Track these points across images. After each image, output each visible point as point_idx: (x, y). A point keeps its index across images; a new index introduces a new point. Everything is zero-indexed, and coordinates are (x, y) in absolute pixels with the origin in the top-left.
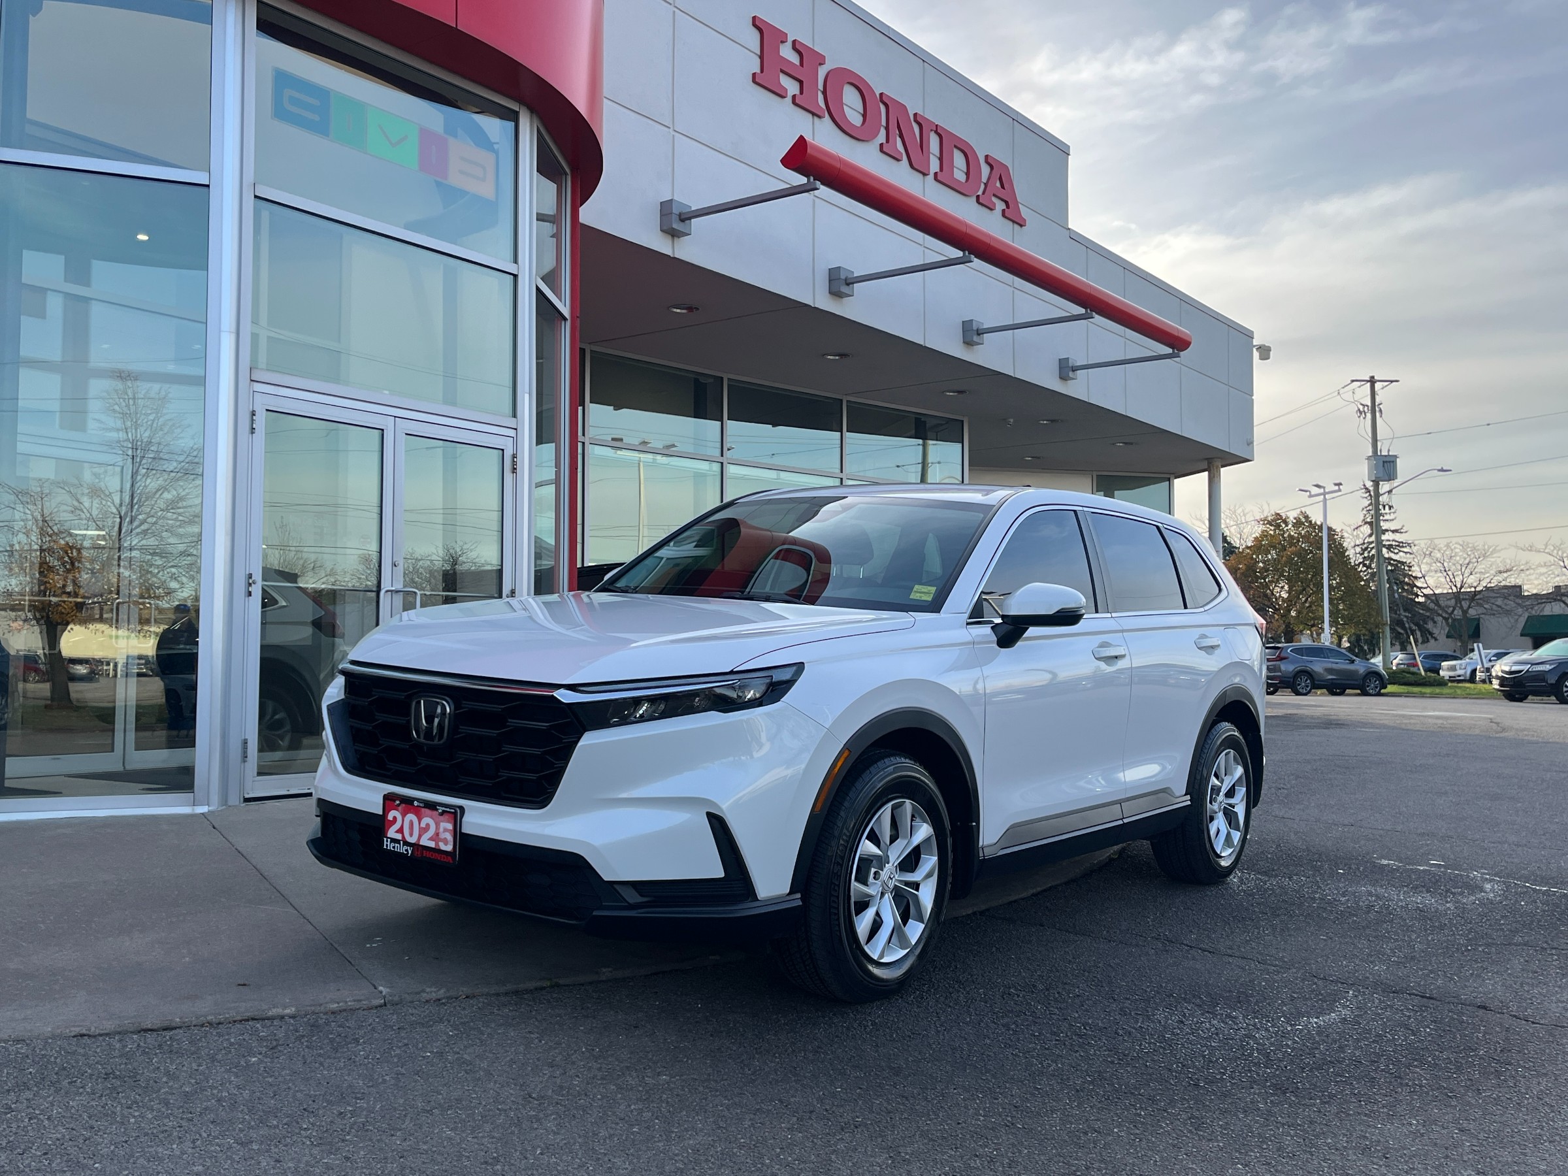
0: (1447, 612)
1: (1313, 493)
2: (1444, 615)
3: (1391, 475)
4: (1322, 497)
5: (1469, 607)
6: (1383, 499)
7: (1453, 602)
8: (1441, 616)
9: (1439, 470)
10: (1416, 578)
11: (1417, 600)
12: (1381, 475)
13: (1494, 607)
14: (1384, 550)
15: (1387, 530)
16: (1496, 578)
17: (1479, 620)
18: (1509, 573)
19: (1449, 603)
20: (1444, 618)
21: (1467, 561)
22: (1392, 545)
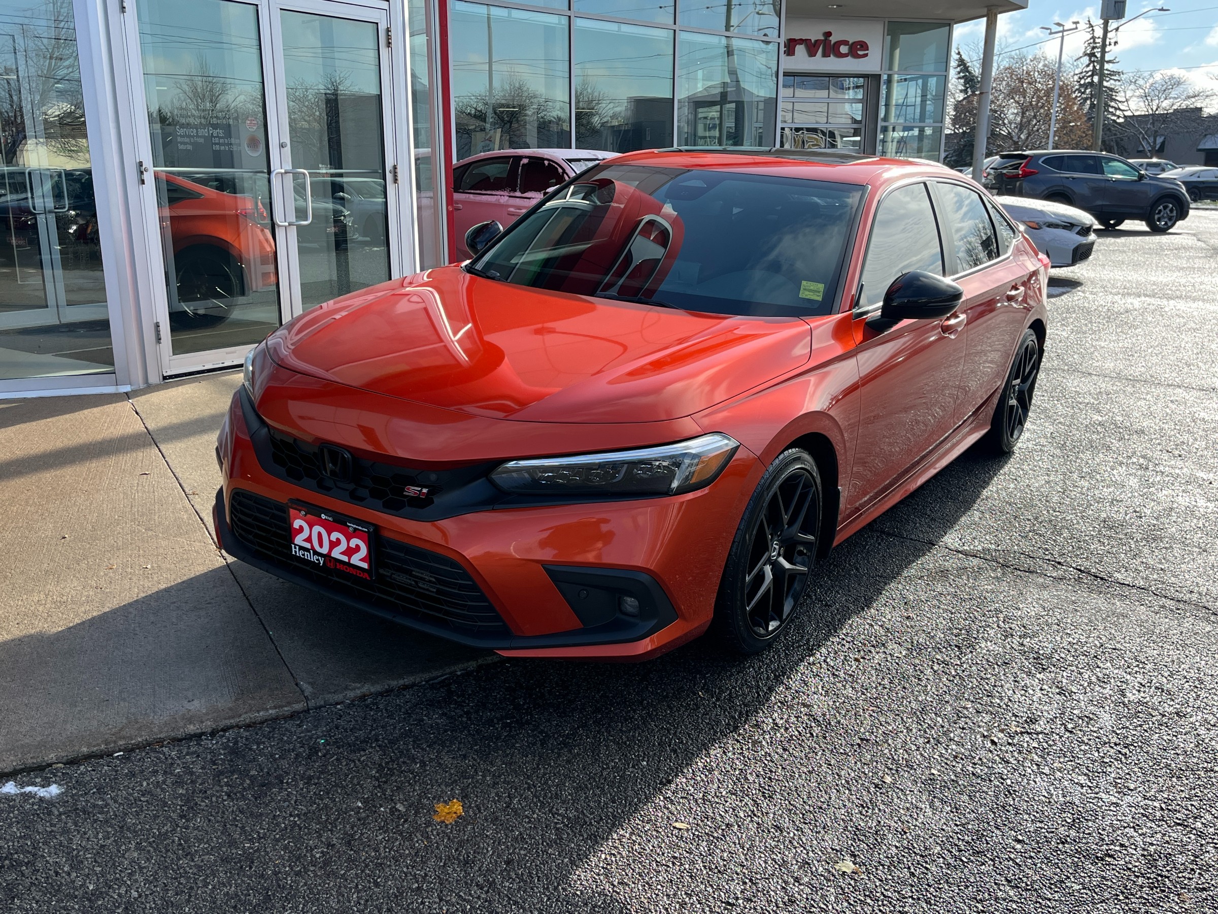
1: (1053, 31)
3: (1120, 14)
4: (1060, 34)
5: (1160, 127)
6: (1109, 35)
9: (1160, 10)
10: (1120, 102)
11: (1118, 121)
12: (1110, 14)
16: (1185, 102)
17: (1166, 136)
18: (1196, 98)
21: (1164, 88)
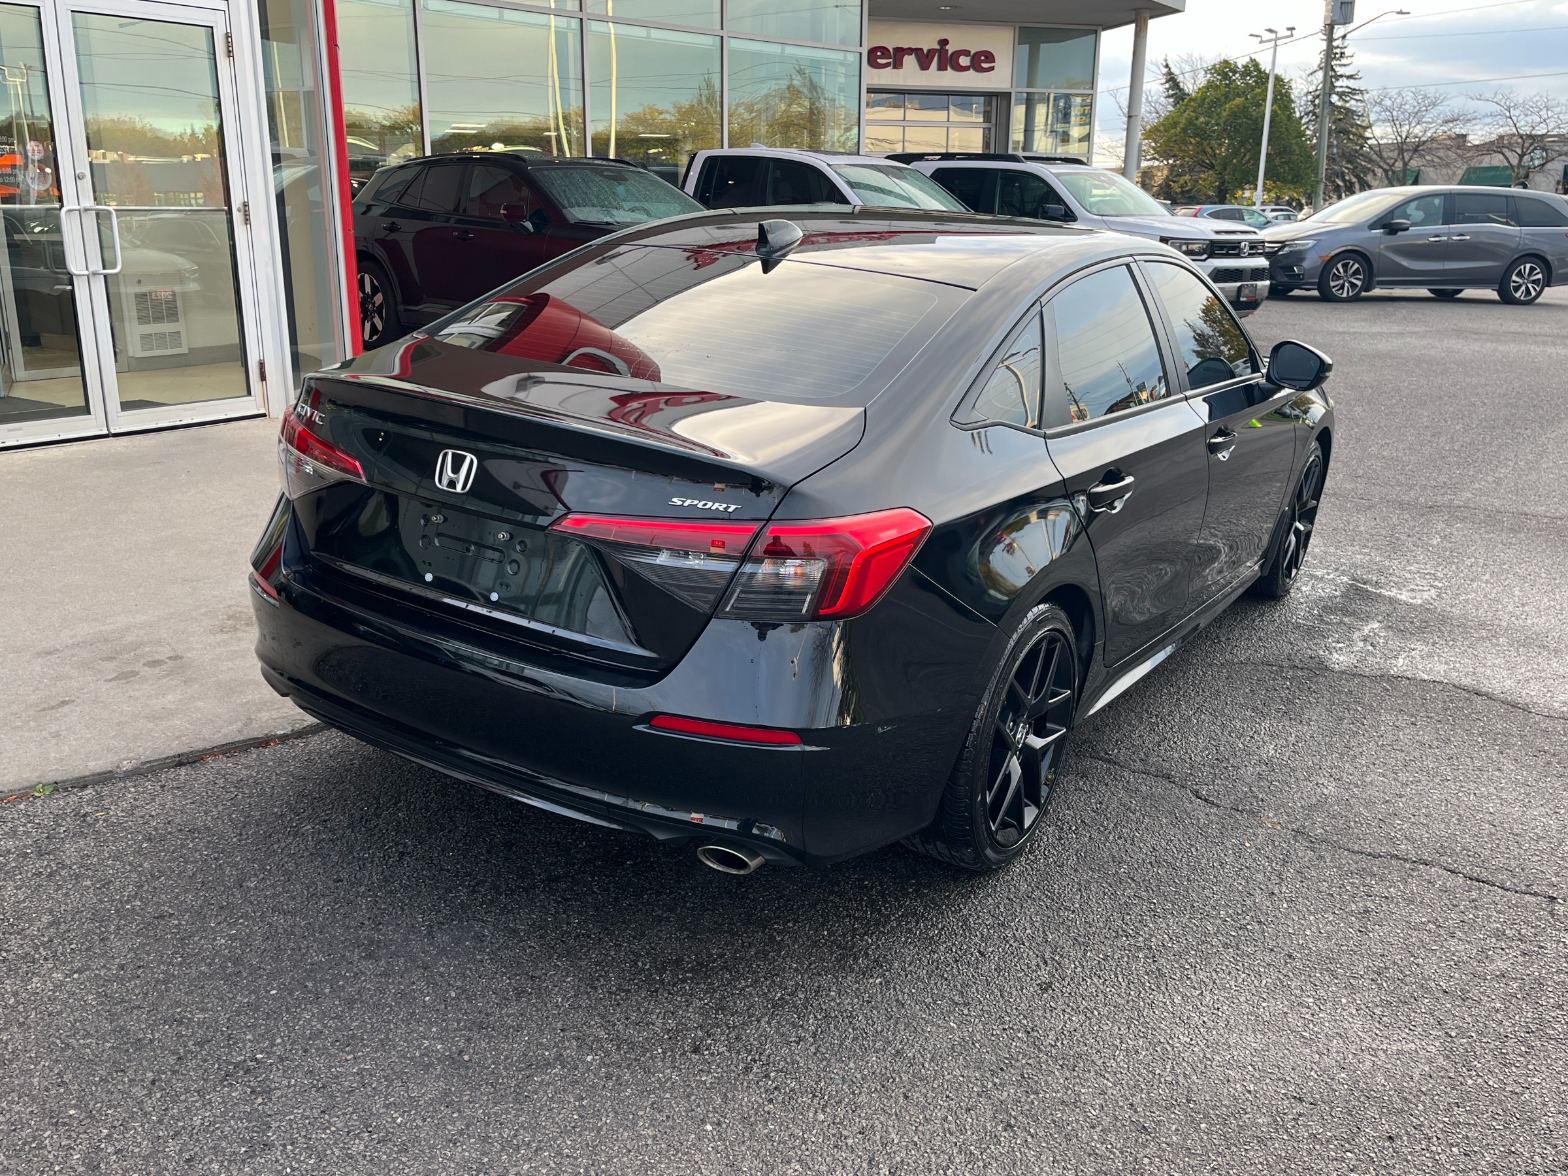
0: (1388, 164)
1: (1264, 39)
2: (1387, 167)
3: (1347, 19)
4: (1274, 42)
5: (1411, 159)
7: (1396, 153)
8: (1381, 167)
9: (1398, 13)
10: (1364, 127)
11: (1361, 151)
12: (1336, 18)
13: (1436, 160)
14: (1334, 99)
15: (1341, 76)
16: (1444, 128)
17: (1419, 171)
18: (1455, 123)
19: (1391, 154)
20: (1386, 171)
21: (1416, 110)
22: (1344, 92)
